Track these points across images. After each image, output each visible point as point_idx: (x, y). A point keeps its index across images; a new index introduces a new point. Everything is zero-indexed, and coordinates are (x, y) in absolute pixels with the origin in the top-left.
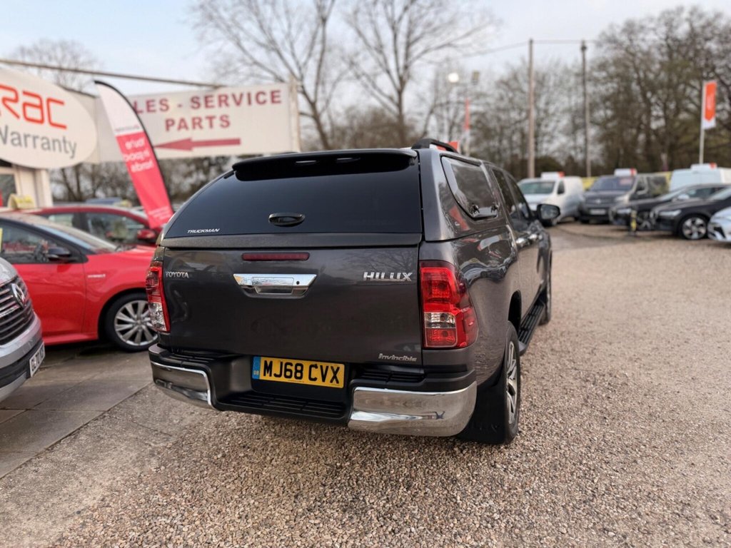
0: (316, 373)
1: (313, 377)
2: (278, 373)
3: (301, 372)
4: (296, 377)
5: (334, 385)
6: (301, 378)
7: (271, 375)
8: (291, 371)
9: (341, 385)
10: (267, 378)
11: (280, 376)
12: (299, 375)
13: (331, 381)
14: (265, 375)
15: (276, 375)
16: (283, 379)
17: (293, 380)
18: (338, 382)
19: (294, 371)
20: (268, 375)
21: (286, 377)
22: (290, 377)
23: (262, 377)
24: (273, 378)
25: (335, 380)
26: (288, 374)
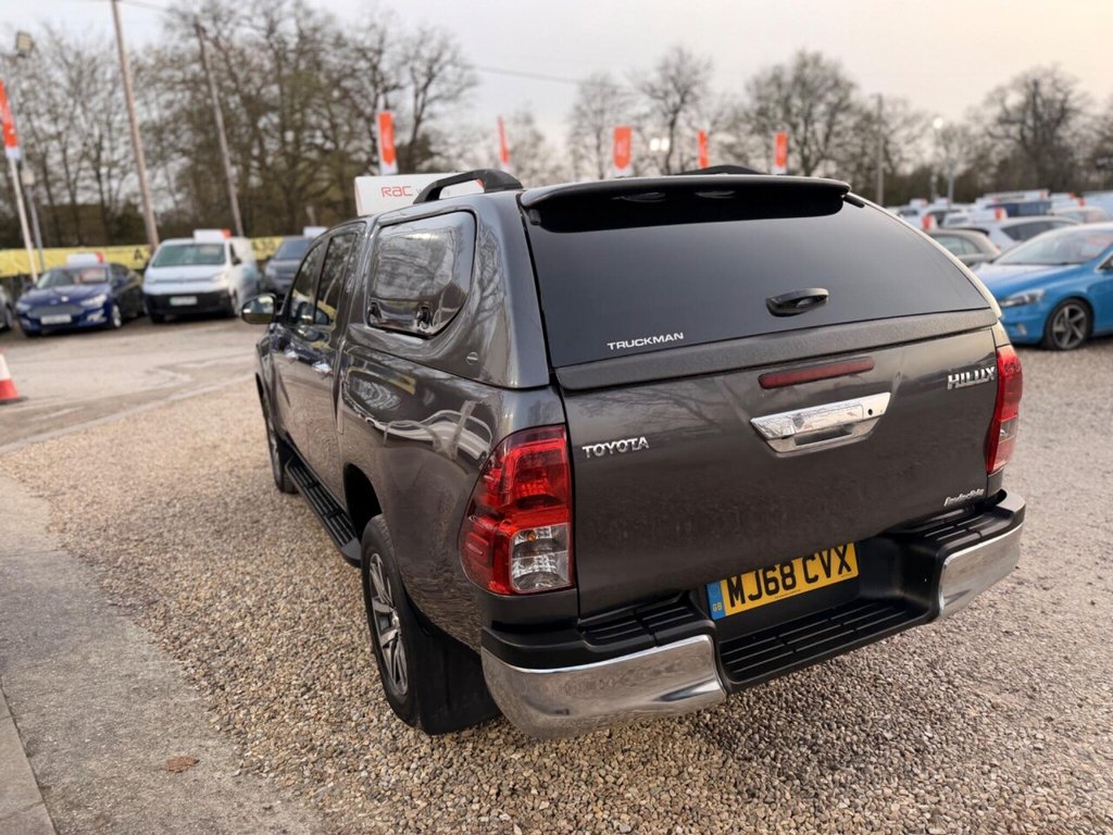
0: (815, 567)
1: (811, 576)
2: (755, 592)
3: (791, 575)
4: (787, 587)
5: (846, 575)
6: (793, 585)
7: (743, 602)
8: (774, 580)
9: (855, 573)
10: (740, 607)
11: (759, 596)
12: (789, 581)
13: (840, 572)
14: (733, 604)
15: (752, 598)
16: (766, 599)
17: (783, 594)
18: (849, 569)
19: (780, 578)
20: (738, 602)
21: (770, 593)
22: (776, 591)
23: (730, 611)
24: (750, 605)
25: (844, 569)
26: (772, 586)
